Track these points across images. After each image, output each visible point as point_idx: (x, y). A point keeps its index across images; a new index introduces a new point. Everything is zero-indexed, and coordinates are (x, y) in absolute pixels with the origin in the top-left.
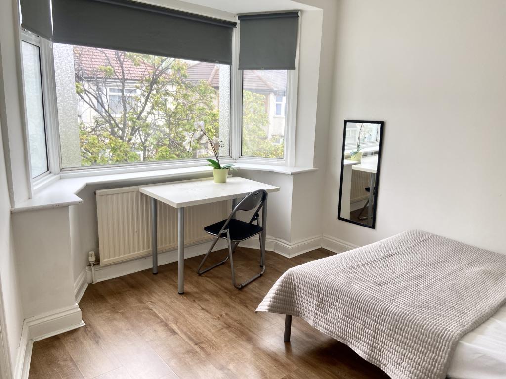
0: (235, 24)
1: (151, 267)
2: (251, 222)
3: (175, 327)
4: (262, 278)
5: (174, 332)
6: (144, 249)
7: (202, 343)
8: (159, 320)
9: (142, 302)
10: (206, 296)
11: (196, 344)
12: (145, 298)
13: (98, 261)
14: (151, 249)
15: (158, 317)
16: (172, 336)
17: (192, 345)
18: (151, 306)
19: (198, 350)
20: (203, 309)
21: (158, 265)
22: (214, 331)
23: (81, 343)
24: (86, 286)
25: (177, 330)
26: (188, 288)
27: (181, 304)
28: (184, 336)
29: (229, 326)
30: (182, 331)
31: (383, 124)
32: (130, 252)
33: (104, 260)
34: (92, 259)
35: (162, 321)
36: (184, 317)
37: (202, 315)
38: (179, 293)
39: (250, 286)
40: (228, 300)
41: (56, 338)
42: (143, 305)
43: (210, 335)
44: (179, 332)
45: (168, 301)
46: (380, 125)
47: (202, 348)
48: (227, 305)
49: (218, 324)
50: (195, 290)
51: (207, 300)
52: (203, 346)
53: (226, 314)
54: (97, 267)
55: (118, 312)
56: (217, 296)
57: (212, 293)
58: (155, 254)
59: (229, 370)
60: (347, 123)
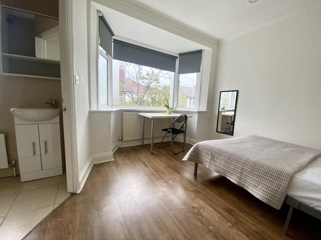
0: (178, 57)
1: (141, 144)
2: (180, 129)
3: (148, 165)
4: (184, 152)
5: (147, 167)
6: (139, 137)
7: (158, 171)
8: (142, 162)
9: (136, 155)
10: (161, 155)
11: (156, 172)
12: (138, 154)
13: (122, 140)
14: (142, 137)
15: (142, 161)
16: (146, 168)
17: (154, 172)
18: (139, 157)
19: (156, 174)
20: (160, 160)
21: (144, 144)
22: (163, 168)
23: (111, 166)
24: (118, 148)
25: (149, 166)
26: (154, 152)
27: (151, 157)
28: (151, 168)
29: (170, 167)
30: (151, 166)
31: (237, 91)
32: (134, 137)
33: (124, 139)
34: (120, 138)
35: (143, 162)
36: (152, 162)
37: (159, 161)
38: (151, 154)
39: (179, 154)
40: (170, 157)
41: (103, 163)
42: (136, 156)
43: (162, 169)
44: (149, 167)
45: (146, 156)
46: (236, 92)
47: (158, 174)
48: (169, 159)
49: (166, 166)
50: (157, 153)
51: (161, 157)
52: (159, 173)
53: (169, 162)
54: (122, 141)
55: (126, 157)
56: (166, 156)
57: (164, 155)
58: (143, 139)
59: (169, 183)
60: (221, 93)
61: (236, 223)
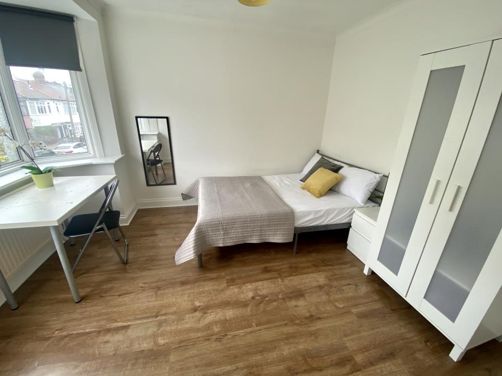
3: (118, 324)
5: (125, 327)
8: (95, 334)
12: (44, 333)
16: (129, 330)
17: (154, 319)
18: (63, 334)
19: (164, 318)
20: (120, 295)
22: (153, 299)
25: (126, 324)
28: (138, 322)
29: (159, 288)
30: (129, 320)
36: (115, 312)
37: (126, 299)
38: (78, 302)
43: (156, 303)
44: (130, 323)
45: (76, 316)
46: (166, 120)
47: (165, 314)
48: (134, 278)
49: (149, 293)
51: (111, 288)
56: (116, 279)
60: (138, 119)
61: (279, 274)
